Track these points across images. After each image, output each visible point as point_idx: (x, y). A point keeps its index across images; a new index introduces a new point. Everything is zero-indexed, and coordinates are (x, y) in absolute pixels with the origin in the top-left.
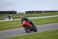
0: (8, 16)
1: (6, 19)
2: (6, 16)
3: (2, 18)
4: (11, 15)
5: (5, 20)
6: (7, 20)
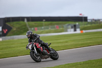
0: (73, 25)
1: (69, 30)
2: (69, 25)
3: (61, 29)
4: (77, 24)
5: (67, 31)
6: (71, 31)
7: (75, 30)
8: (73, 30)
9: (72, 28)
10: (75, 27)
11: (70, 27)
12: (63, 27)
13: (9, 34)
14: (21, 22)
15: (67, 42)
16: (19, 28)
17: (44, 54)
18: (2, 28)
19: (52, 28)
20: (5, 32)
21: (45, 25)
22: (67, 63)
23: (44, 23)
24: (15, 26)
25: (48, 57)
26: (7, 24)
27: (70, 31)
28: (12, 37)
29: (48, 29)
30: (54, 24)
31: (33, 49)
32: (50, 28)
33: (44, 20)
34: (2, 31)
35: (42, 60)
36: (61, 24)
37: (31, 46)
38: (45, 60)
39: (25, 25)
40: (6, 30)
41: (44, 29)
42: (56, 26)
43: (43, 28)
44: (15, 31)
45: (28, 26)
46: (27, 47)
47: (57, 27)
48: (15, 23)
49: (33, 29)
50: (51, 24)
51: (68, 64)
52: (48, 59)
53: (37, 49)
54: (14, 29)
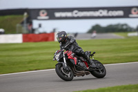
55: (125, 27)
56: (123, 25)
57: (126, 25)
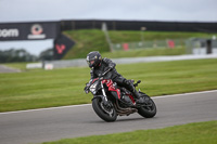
7: (209, 52)
8: (204, 50)
9: (203, 46)
10: (209, 46)
11: (198, 44)
12: (183, 44)
13: (67, 55)
14: (95, 31)
15: (191, 76)
16: (89, 43)
17: (123, 104)
18: (55, 43)
19: (159, 45)
20: (60, 51)
21: (147, 39)
22: (191, 122)
23: (143, 33)
24: (81, 38)
25: (133, 111)
26: (65, 33)
27: (199, 53)
28: (74, 61)
29: (151, 46)
30: (164, 38)
31: (99, 92)
32: (155, 46)
33: (144, 28)
34: (55, 49)
35: (119, 117)
36: (178, 37)
37: (94, 86)
38: (125, 117)
39: (103, 38)
40: (63, 47)
41: (144, 46)
42: (167, 41)
43: (140, 44)
44: (80, 49)
45: (108, 40)
46: (87, 89)
47: (170, 44)
48: (81, 32)
49: (118, 46)
50: (158, 38)
51: (194, 124)
52: (131, 116)
53: (108, 93)
54: (80, 45)
55: (21, 55)
56: (18, 51)
57: (23, 51)
